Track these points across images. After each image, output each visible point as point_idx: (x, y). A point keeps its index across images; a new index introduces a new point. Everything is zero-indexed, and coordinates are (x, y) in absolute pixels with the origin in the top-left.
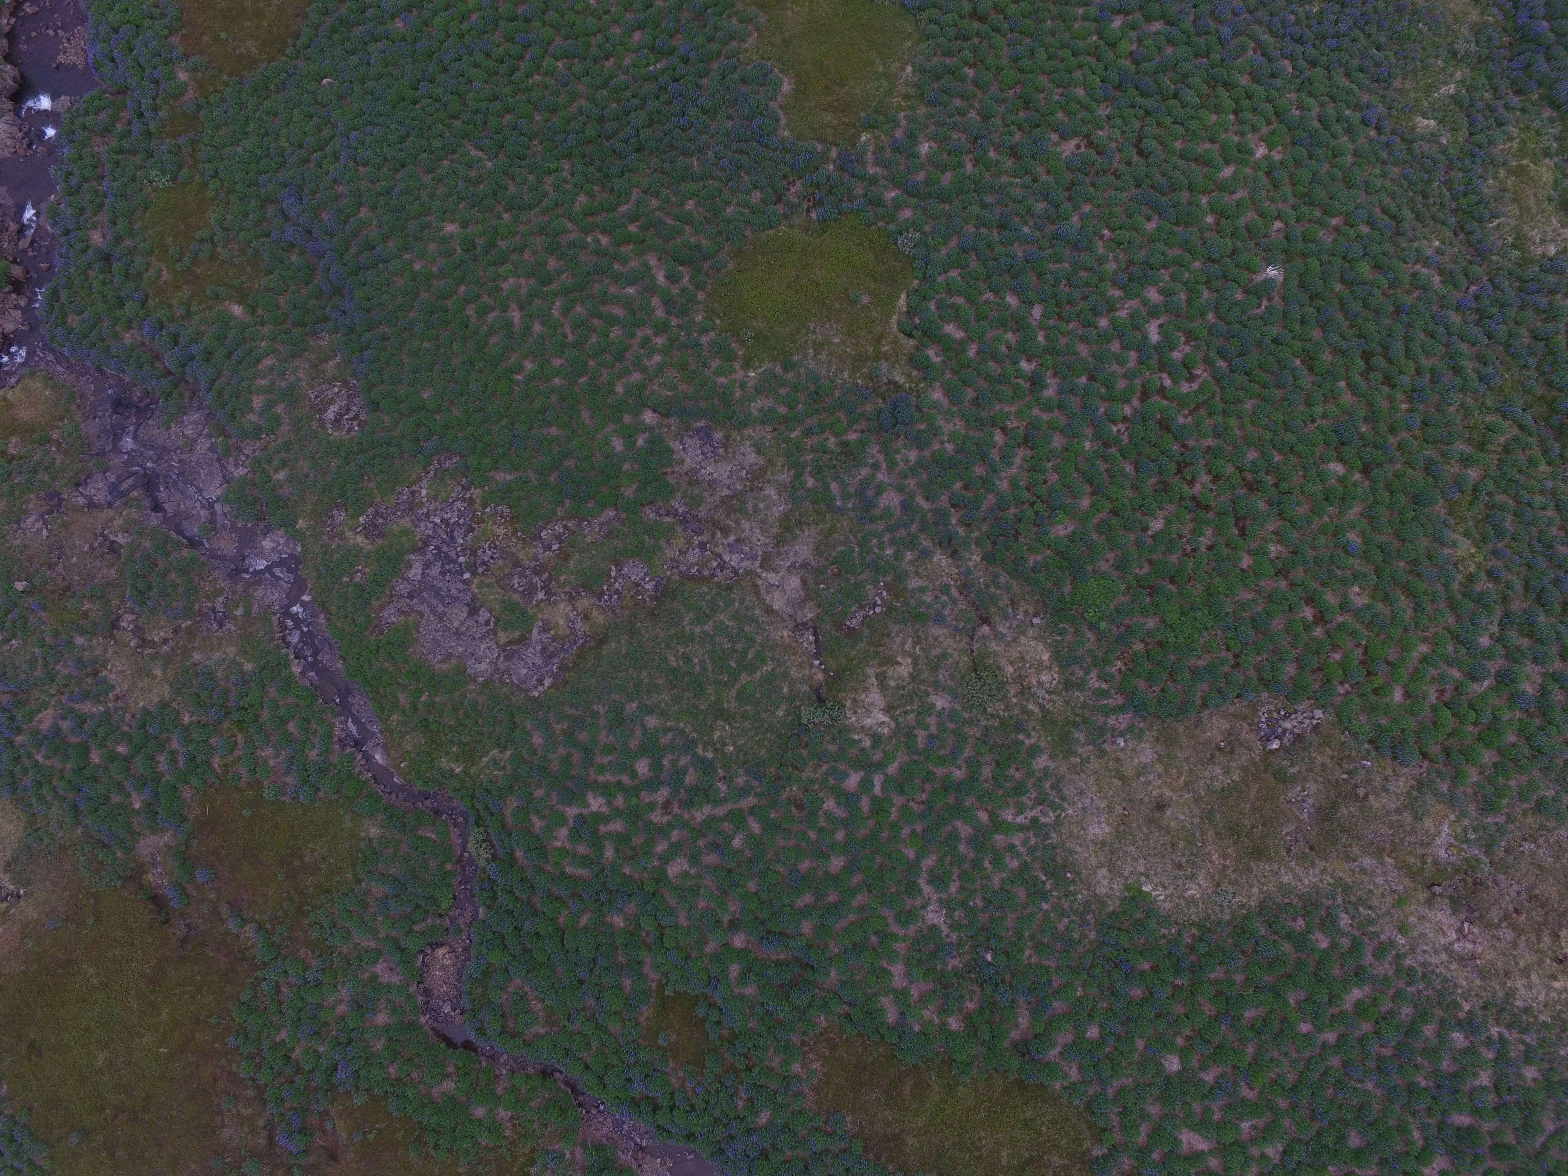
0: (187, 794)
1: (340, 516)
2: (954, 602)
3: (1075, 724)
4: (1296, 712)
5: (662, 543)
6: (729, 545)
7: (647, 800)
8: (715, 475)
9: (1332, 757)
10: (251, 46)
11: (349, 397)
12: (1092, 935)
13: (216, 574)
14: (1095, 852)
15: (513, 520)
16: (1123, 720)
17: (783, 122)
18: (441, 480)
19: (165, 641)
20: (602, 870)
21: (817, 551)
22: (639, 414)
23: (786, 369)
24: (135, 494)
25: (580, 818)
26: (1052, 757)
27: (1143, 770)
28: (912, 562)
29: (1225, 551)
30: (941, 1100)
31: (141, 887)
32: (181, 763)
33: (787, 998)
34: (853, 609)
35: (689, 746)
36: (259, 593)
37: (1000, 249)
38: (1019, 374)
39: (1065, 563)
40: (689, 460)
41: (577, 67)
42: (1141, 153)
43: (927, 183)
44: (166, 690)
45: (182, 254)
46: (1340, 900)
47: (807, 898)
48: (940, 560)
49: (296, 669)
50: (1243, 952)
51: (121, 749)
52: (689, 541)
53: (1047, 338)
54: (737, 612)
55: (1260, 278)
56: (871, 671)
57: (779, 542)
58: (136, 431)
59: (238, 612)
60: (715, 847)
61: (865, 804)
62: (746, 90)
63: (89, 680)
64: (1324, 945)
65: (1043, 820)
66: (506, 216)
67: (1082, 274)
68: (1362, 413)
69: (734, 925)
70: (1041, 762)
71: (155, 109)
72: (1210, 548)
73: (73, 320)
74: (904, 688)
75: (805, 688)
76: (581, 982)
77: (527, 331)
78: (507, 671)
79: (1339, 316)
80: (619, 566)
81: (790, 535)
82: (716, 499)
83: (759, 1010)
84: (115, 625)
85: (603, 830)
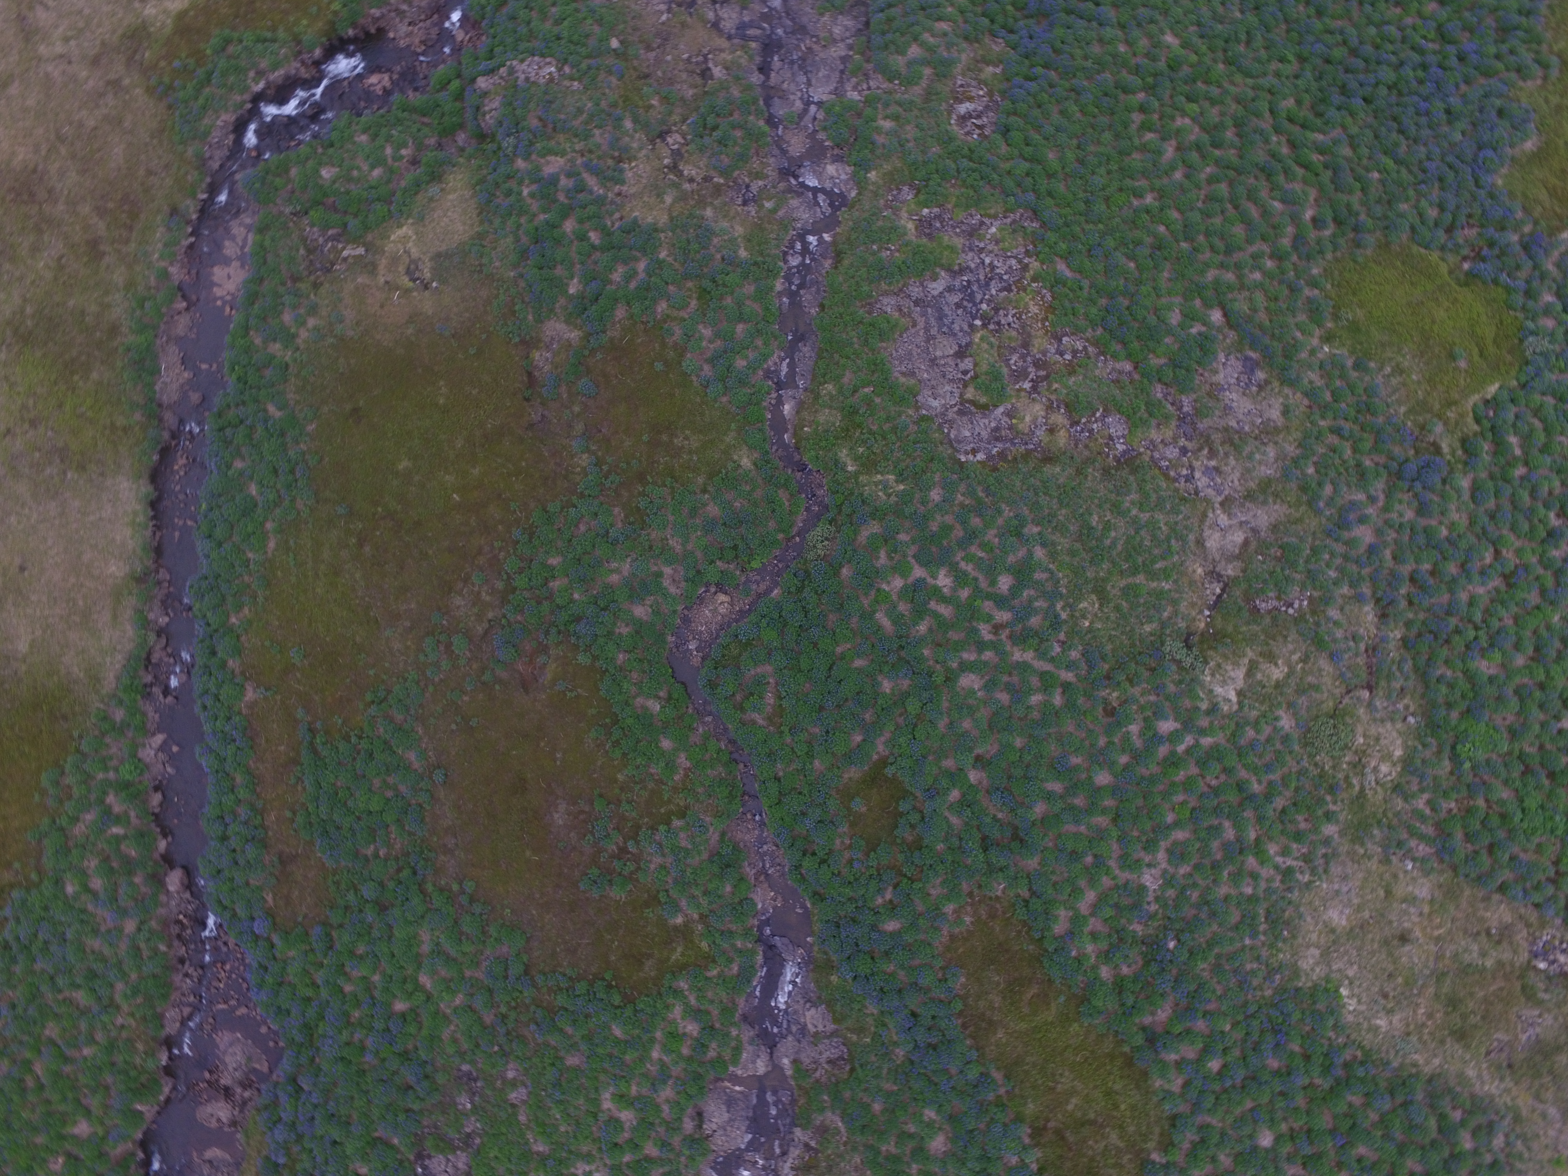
0: (621, 312)
1: (907, 194)
2: (1357, 655)
3: (1379, 823)
5: (1153, 422)
6: (1207, 468)
7: (988, 610)
8: (1235, 404)
11: (987, 107)
12: (1269, 993)
13: (772, 160)
14: (1321, 933)
15: (1051, 309)
16: (1423, 850)
17: (1505, 170)
19: (691, 180)
20: (906, 637)
21: (1274, 528)
22: (1211, 307)
23: (1355, 367)
24: (754, 45)
25: (921, 581)
26: (1342, 833)
27: (1410, 899)
28: (1343, 596)
30: (1052, 1023)
31: (528, 357)
32: (633, 285)
34: (1272, 594)
35: (1054, 596)
36: (794, 202)
38: (1543, 520)
39: (1471, 695)
40: (1222, 376)
44: (664, 219)
46: (1506, 1123)
48: (1367, 613)
49: (778, 286)
51: (594, 237)
52: (1175, 439)
54: (1176, 523)
56: (1250, 654)
57: (1249, 496)
59: (768, 205)
60: (1013, 690)
61: (1163, 750)
63: (610, 162)
64: (1468, 1146)
65: (1298, 875)
69: (980, 761)
70: (1330, 830)
74: (1263, 687)
75: (1183, 625)
76: (824, 708)
77: (1169, 171)
78: (952, 422)
80: (1106, 413)
81: (1261, 498)
82: (1222, 423)
83: (955, 842)
84: (662, 135)
85: (933, 604)
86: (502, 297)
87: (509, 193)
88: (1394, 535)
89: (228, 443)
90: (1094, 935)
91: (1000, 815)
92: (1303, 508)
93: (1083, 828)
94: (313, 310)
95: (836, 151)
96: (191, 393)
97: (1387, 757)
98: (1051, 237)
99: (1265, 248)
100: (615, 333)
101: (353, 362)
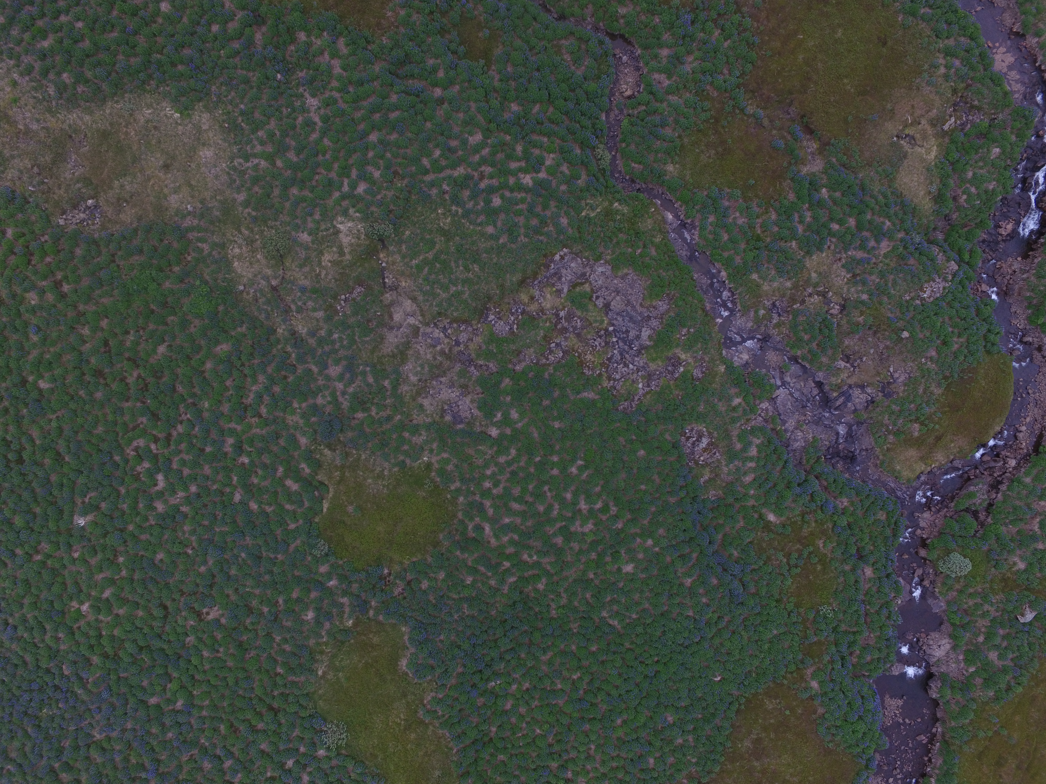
0: (792, 196)
1: (697, 373)
2: (293, 301)
3: (220, 221)
4: (77, 224)
5: (484, 346)
6: (440, 344)
7: (494, 181)
8: (450, 391)
9: (54, 193)
10: (769, 705)
11: (693, 453)
12: (214, 88)
13: (778, 339)
14: (209, 139)
15: (581, 364)
16: (188, 222)
17: (406, 637)
18: (629, 393)
19: (810, 295)
20: (523, 138)
21: (382, 338)
22: (501, 435)
23: (403, 462)
24: (835, 394)
25: (538, 172)
26: (234, 200)
27: (176, 191)
28: (321, 329)
29: (117, 330)
31: (819, 139)
32: (796, 215)
33: (406, 55)
34: (360, 298)
35: (466, 214)
36: (750, 324)
37: (260, 541)
38: (249, 454)
39: (221, 324)
40: (467, 402)
41: (547, 683)
42: (165, 608)
43: (309, 590)
44: (808, 263)
45: (809, 557)
46: (54, 103)
47: (394, 115)
48: (303, 329)
49: (723, 274)
50: (117, 73)
51: (835, 227)
52: (467, 347)
53: (230, 478)
54: (434, 299)
55: (90, 518)
56: (348, 257)
57: (407, 345)
58: (837, 439)
59: (762, 312)
60: (451, 150)
61: (354, 173)
62: (431, 661)
63: (858, 272)
64: (65, 75)
65: (241, 160)
66: (592, 576)
67: (206, 523)
68: (26, 421)
69: (441, 101)
70: (241, 197)
71: (832, 662)
72: (127, 333)
73: (882, 516)
74: (328, 246)
75: (391, 248)
76: (538, 70)
77: (575, 494)
78: (585, 266)
79: (38, 490)
80: (512, 332)
81: (400, 349)
82: (449, 375)
83: (424, 48)
84: (843, 308)
85: (523, 164)
87: (896, 214)
88: (319, 383)
90: (321, 52)
93: (365, 104)
94: (946, 77)
97: (240, 258)
99: (496, 491)
100: (787, 183)
101: (906, 67)
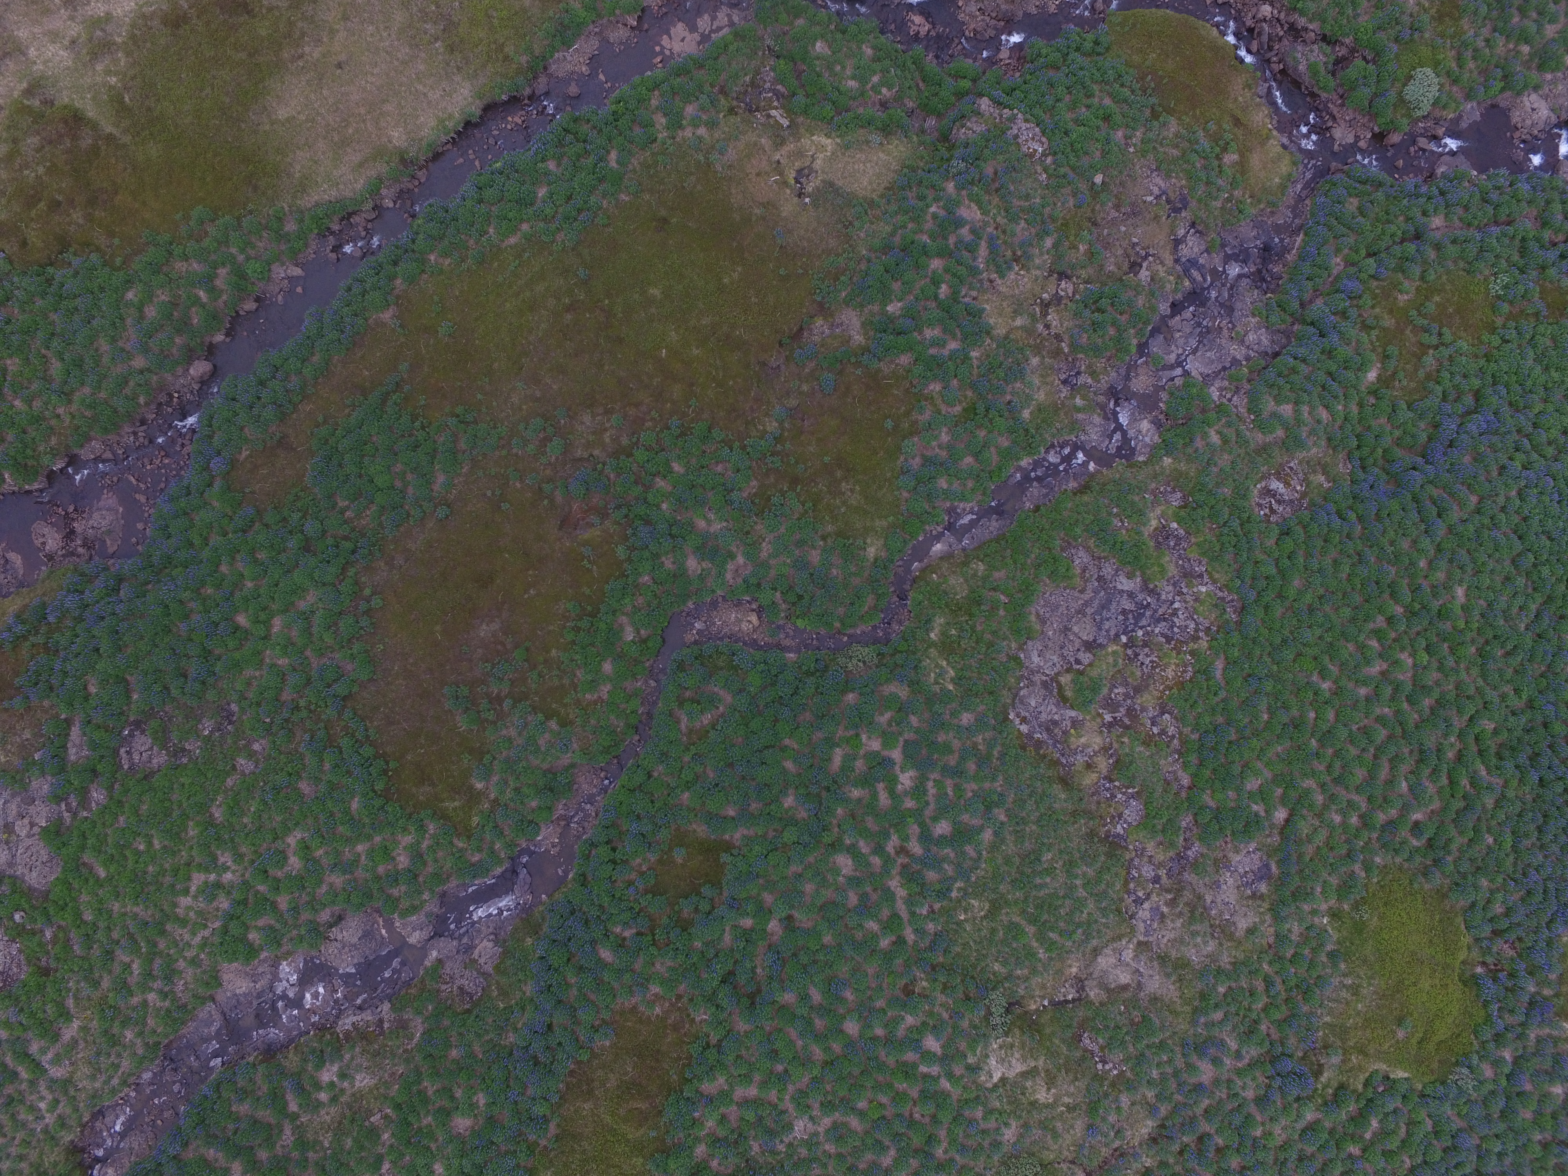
0: (905, 360)
1: (1176, 499)
2: (1106, 1145)
5: (1160, 838)
6: (1158, 908)
7: (910, 832)
8: (1224, 887)
11: (1292, 501)
13: (1114, 374)
15: (1181, 685)
19: (1047, 327)
20: (839, 786)
21: (1154, 999)
22: (1284, 805)
23: (1331, 955)
24: (1187, 283)
25: (890, 763)
28: (1144, 1096)
30: (628, 1140)
31: (813, 317)
32: (933, 351)
33: (725, 982)
34: (1101, 1041)
35: (963, 873)
36: (1097, 419)
40: (1238, 858)
43: (1521, 1094)
44: (1001, 331)
45: (1425, 316)
47: (816, 996)
48: (1146, 1126)
49: (1024, 462)
51: (944, 290)
52: (1160, 865)
54: (1096, 921)
56: (1040, 1061)
57: (1163, 959)
59: (1078, 401)
60: (865, 902)
61: (910, 1056)
63: (1009, 253)
69: (789, 922)
73: (1354, 206)
74: (1023, 1094)
75: (1021, 992)
76: (732, 767)
77: (1360, 681)
78: (1031, 683)
80: (1137, 796)
81: (1170, 970)
82: (1202, 890)
83: (711, 953)
84: (1062, 276)
85: (881, 786)
86: (841, 259)
87: (922, 198)
88: (1224, 1096)
89: (560, 144)
90: (724, 1118)
91: (759, 970)
92: (1187, 1009)
93: (800, 1043)
94: (712, 125)
95: (1161, 417)
96: (573, 84)
98: (1235, 638)
99: (1363, 806)
100: (886, 368)
101: (699, 187)
